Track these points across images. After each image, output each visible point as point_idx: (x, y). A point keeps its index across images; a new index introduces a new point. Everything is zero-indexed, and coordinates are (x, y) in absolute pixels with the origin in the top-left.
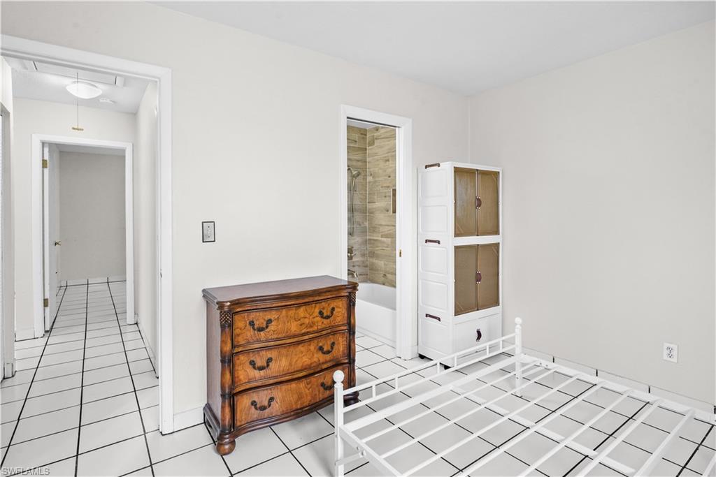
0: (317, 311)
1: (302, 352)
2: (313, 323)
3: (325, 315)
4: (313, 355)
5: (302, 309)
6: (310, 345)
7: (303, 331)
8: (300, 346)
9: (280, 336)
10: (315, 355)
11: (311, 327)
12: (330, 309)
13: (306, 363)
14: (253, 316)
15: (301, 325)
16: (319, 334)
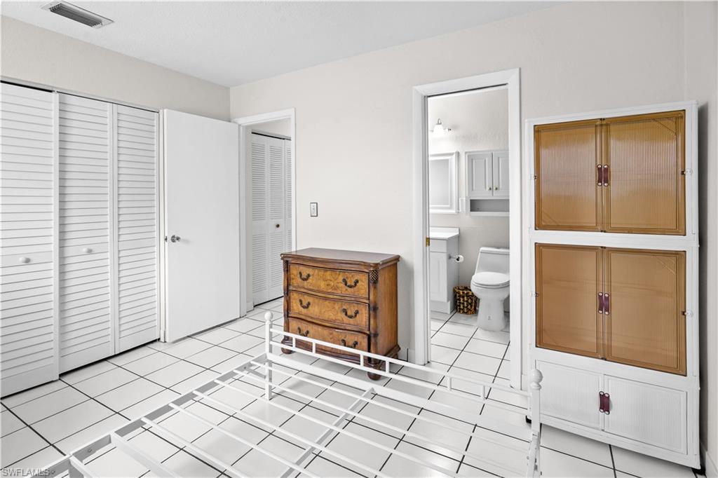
0: (341, 278)
1: (328, 307)
2: (338, 288)
3: (349, 284)
4: (337, 312)
5: (329, 273)
6: (334, 304)
7: (329, 291)
8: (327, 302)
9: (314, 288)
10: (339, 314)
11: (335, 289)
12: (354, 280)
13: (331, 317)
14: (302, 268)
15: (328, 285)
16: (343, 298)
